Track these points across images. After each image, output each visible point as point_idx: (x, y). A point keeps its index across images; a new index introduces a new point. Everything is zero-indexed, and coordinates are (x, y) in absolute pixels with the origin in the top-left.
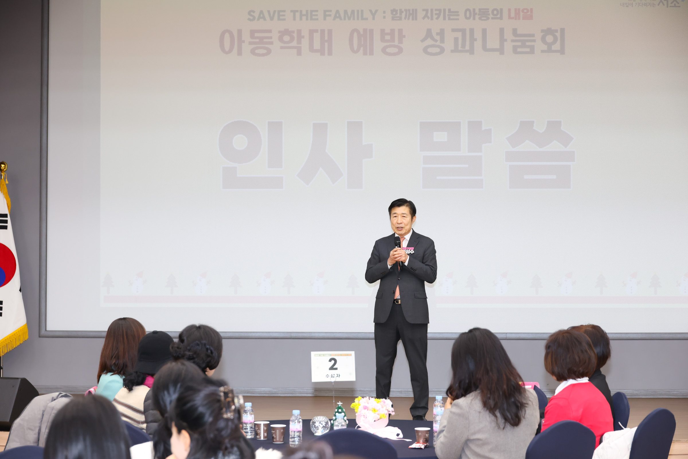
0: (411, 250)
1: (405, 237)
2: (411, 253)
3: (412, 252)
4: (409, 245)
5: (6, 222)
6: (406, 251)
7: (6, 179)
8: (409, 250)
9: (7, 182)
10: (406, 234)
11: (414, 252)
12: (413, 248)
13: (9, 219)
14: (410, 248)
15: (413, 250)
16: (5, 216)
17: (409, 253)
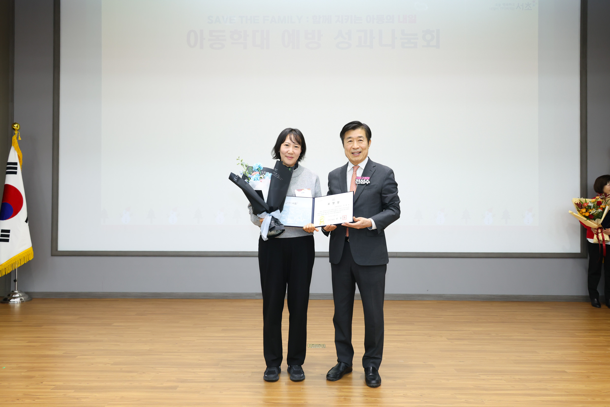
0: (366, 180)
1: (359, 165)
2: (366, 184)
3: (368, 182)
4: (364, 175)
5: (16, 168)
6: (361, 181)
7: (19, 137)
8: (364, 180)
9: (20, 139)
10: (362, 161)
11: (370, 183)
12: (369, 178)
13: (19, 166)
14: (365, 177)
15: (369, 180)
16: (16, 164)
17: (364, 183)
